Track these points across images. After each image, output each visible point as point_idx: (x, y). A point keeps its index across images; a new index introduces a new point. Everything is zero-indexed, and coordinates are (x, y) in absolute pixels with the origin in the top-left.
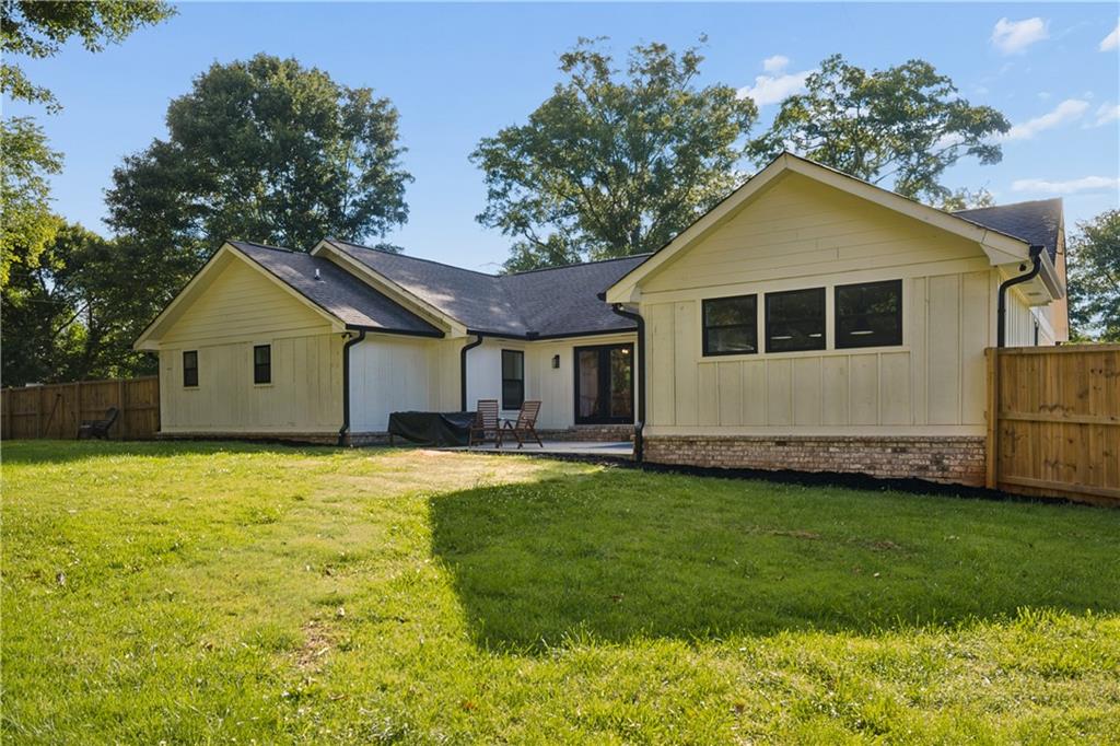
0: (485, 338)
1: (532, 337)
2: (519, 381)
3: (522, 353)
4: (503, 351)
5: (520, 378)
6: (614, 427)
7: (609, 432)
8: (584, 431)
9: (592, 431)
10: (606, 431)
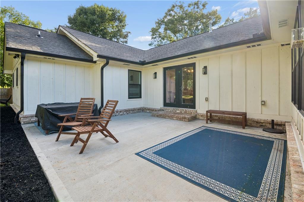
0: (111, 62)
1: (143, 63)
2: (139, 85)
3: (141, 72)
4: (129, 70)
5: (140, 84)
6: (183, 110)
7: (181, 113)
8: (168, 111)
9: (172, 111)
10: (179, 112)
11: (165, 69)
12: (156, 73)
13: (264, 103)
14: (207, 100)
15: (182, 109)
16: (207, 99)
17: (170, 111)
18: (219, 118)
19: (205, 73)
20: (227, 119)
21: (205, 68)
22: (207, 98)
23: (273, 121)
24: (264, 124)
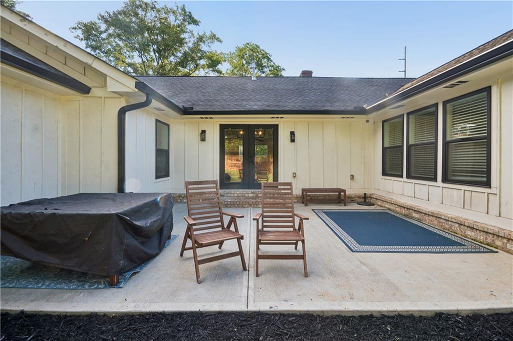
1: (185, 112)
2: (165, 151)
3: (169, 125)
4: (156, 121)
5: (167, 148)
7: (256, 197)
10: (253, 195)
11: (223, 127)
12: (204, 132)
13: (352, 177)
14: (295, 176)
15: (258, 191)
17: (236, 195)
18: (311, 198)
19: (293, 140)
20: (320, 198)
21: (292, 133)
22: (295, 174)
23: (365, 194)
24: (354, 199)
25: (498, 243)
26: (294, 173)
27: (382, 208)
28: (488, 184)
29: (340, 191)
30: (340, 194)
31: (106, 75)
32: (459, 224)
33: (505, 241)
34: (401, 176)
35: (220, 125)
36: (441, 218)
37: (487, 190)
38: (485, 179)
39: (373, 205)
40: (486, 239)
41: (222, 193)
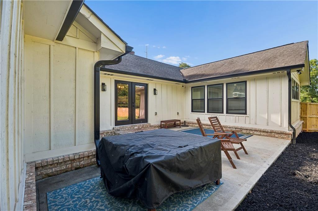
6: (141, 125)
7: (139, 129)
8: (125, 129)
9: (129, 128)
10: (137, 128)
11: (116, 82)
13: (178, 113)
15: (139, 125)
16: (156, 114)
17: (127, 129)
19: (155, 94)
23: (185, 121)
25: (251, 132)
26: (156, 113)
27: (194, 127)
28: (246, 113)
29: (175, 121)
30: (175, 123)
31: (101, 32)
32: (235, 128)
33: (254, 131)
34: (204, 112)
35: (115, 80)
36: (228, 127)
37: (245, 116)
38: (244, 112)
39: (188, 126)
40: (247, 132)
41: (118, 128)
